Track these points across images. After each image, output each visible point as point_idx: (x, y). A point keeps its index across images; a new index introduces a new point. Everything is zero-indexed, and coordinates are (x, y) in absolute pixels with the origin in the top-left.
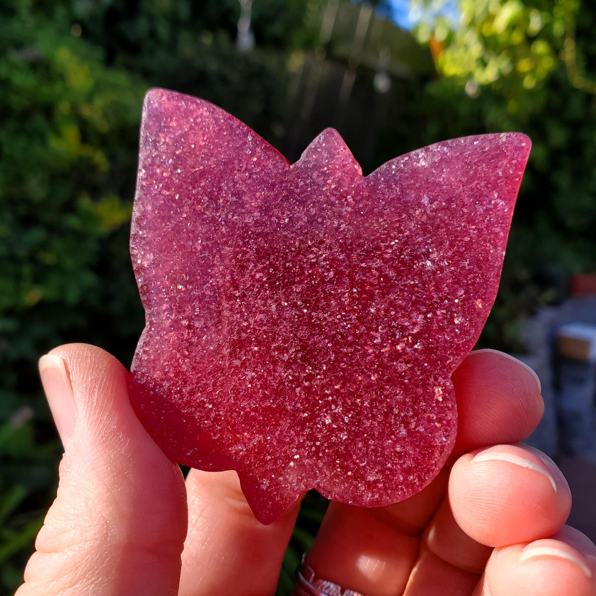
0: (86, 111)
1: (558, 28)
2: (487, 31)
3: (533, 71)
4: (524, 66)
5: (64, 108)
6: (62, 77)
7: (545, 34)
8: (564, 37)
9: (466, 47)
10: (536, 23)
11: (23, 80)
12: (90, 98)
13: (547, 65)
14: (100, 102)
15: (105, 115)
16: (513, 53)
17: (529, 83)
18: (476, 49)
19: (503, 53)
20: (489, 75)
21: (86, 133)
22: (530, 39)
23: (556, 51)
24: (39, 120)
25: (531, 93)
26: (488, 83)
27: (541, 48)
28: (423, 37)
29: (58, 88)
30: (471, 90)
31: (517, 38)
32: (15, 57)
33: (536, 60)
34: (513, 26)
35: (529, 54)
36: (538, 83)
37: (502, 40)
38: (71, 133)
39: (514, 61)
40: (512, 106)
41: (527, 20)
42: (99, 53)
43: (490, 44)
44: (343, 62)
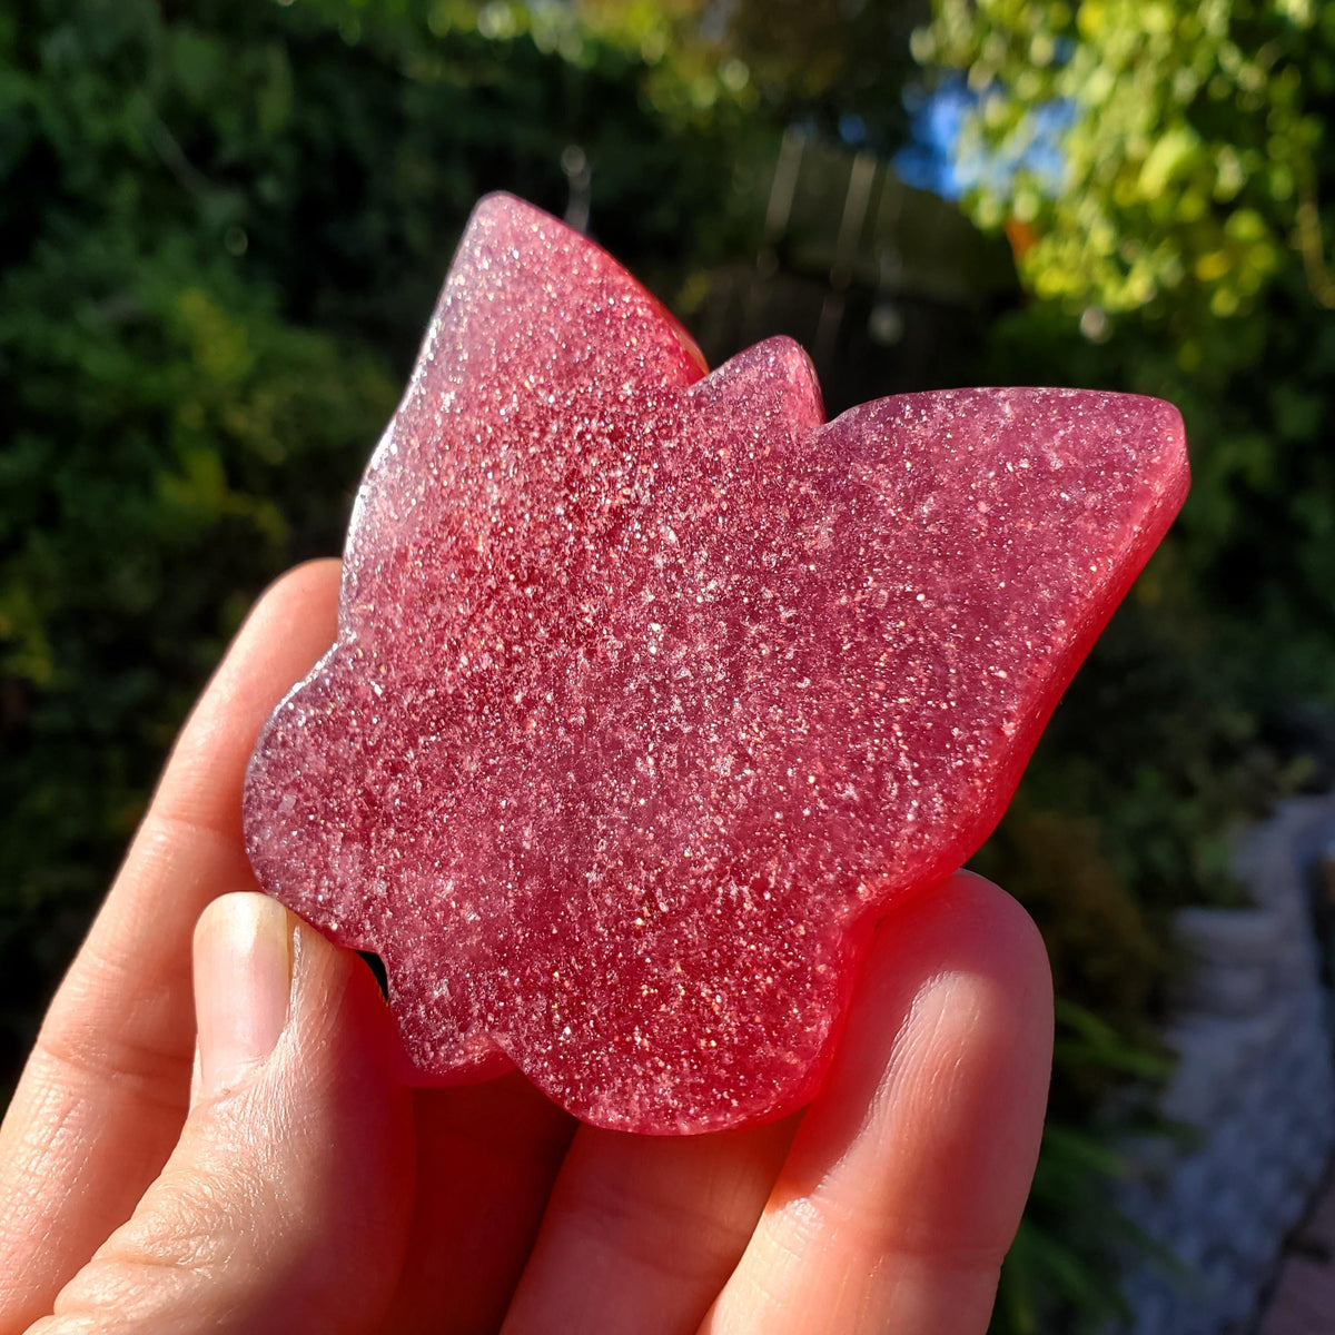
0: (239, 421)
1: (1280, 183)
2: (1123, 197)
3: (1231, 277)
4: (1211, 267)
5: (190, 416)
6: (186, 352)
7: (1252, 196)
8: (1295, 200)
9: (1082, 235)
10: (1230, 174)
11: (105, 364)
12: (245, 392)
13: (1261, 261)
14: (267, 400)
15: (278, 428)
16: (1185, 241)
17: (1223, 304)
18: (1102, 238)
19: (1163, 244)
20: (1136, 289)
21: (238, 467)
22: (1221, 210)
23: (1280, 230)
24: (138, 444)
25: (1231, 325)
26: (1132, 307)
27: (1246, 226)
28: (987, 215)
29: (177, 375)
30: (1092, 326)
31: (1192, 207)
32: (93, 316)
33: (1236, 252)
34: (1180, 183)
35: (1220, 242)
36: (1244, 301)
37: (1159, 213)
38: (206, 468)
39: (1188, 256)
40: (1188, 356)
41: (1213, 170)
42: (267, 298)
43: (1133, 224)
44: (819, 277)
